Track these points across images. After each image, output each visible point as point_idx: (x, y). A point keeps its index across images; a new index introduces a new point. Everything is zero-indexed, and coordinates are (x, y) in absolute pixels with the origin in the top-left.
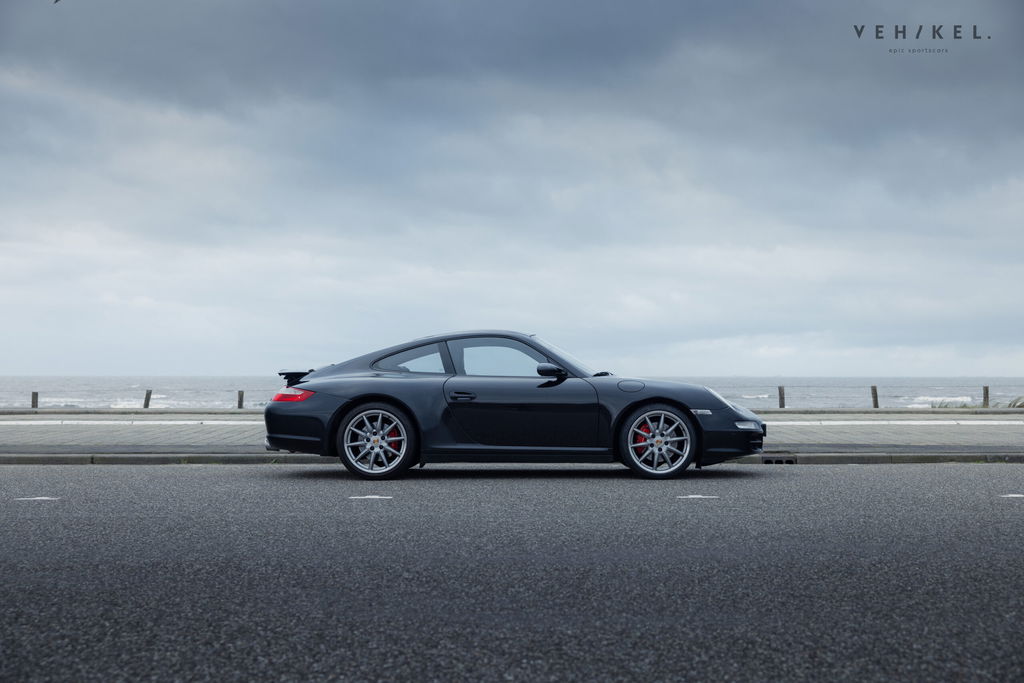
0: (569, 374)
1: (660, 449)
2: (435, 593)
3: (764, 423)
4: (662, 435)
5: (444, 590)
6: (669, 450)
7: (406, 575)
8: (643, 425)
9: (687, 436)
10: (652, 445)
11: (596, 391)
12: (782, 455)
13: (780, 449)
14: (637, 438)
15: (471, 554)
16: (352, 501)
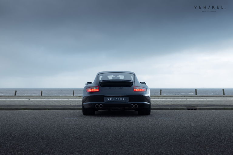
2: (79, 141)
5: (81, 140)
7: (73, 137)
12: (193, 108)
15: (93, 132)
16: (65, 119)
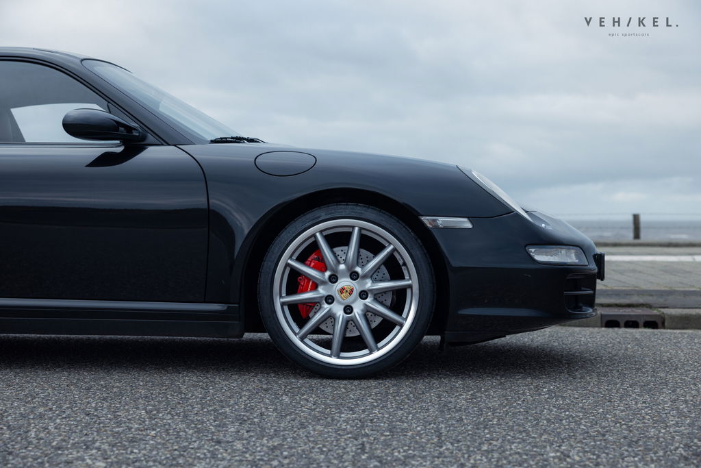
0: (151, 138)
1: (348, 309)
3: (599, 250)
4: (354, 276)
6: (367, 312)
8: (310, 253)
9: (411, 280)
10: (330, 299)
11: (205, 176)
12: (638, 311)
13: (635, 299)
14: (295, 282)
